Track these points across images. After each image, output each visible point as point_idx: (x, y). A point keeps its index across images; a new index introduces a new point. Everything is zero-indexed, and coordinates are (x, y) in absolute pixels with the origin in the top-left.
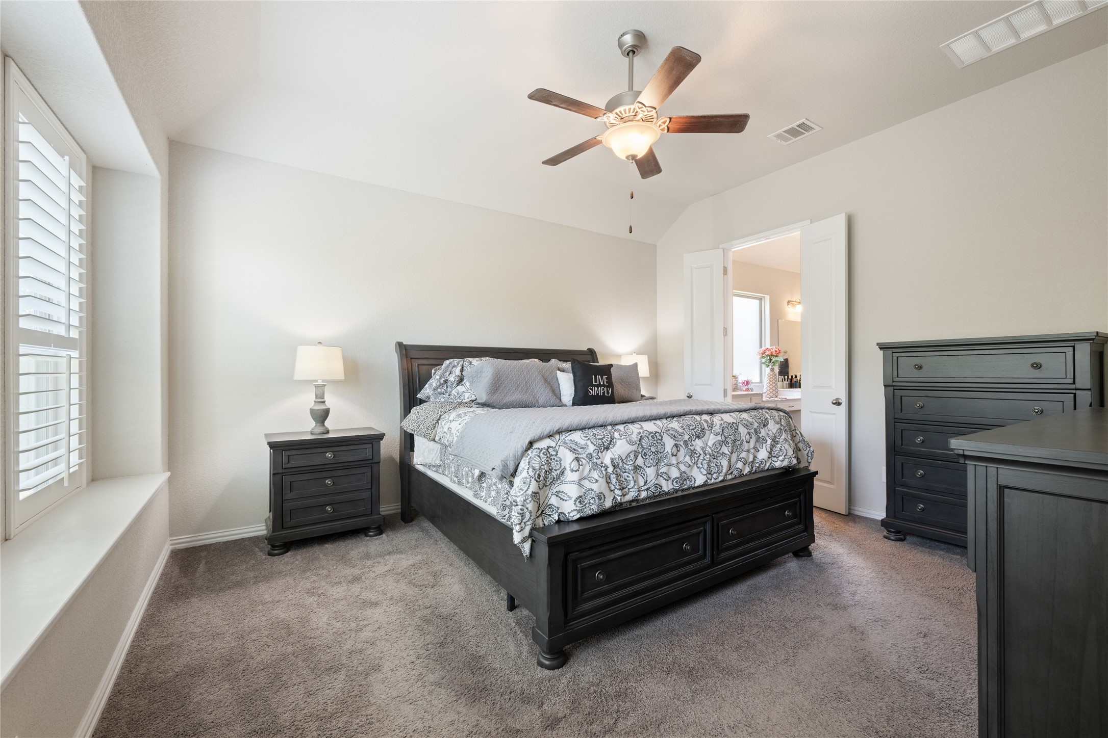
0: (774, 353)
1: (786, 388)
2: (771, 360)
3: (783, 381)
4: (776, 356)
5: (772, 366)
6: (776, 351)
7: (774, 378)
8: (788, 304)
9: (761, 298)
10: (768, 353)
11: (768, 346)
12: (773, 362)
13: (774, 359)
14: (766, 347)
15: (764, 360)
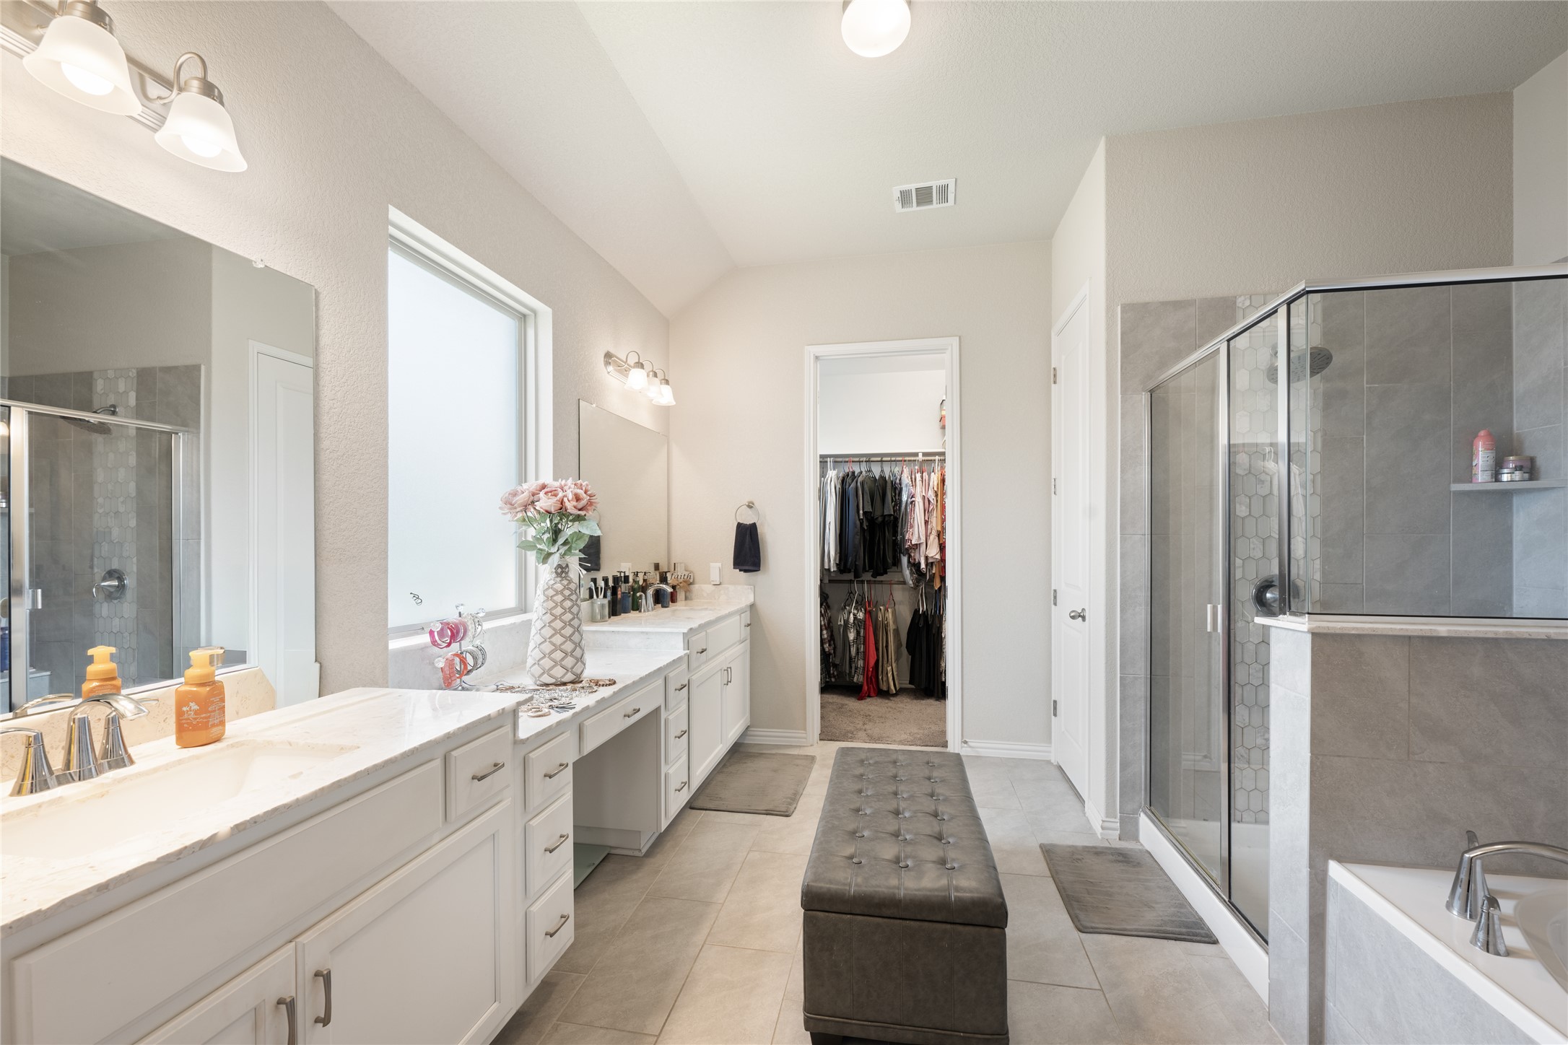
0: (570, 506)
1: (602, 619)
2: (556, 532)
3: (591, 597)
4: (579, 518)
5: (563, 556)
6: (578, 498)
7: (568, 604)
8: (607, 363)
9: (525, 316)
10: (545, 503)
11: (547, 477)
12: (565, 543)
13: (569, 530)
14: (541, 482)
15: (531, 532)
